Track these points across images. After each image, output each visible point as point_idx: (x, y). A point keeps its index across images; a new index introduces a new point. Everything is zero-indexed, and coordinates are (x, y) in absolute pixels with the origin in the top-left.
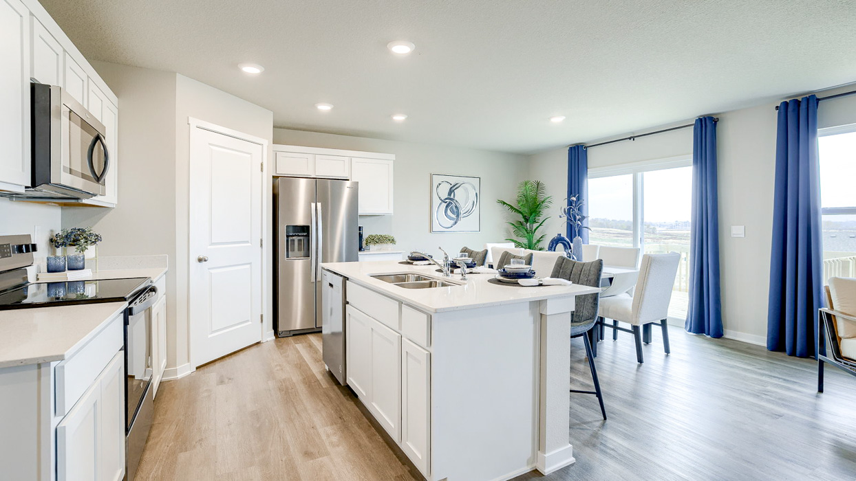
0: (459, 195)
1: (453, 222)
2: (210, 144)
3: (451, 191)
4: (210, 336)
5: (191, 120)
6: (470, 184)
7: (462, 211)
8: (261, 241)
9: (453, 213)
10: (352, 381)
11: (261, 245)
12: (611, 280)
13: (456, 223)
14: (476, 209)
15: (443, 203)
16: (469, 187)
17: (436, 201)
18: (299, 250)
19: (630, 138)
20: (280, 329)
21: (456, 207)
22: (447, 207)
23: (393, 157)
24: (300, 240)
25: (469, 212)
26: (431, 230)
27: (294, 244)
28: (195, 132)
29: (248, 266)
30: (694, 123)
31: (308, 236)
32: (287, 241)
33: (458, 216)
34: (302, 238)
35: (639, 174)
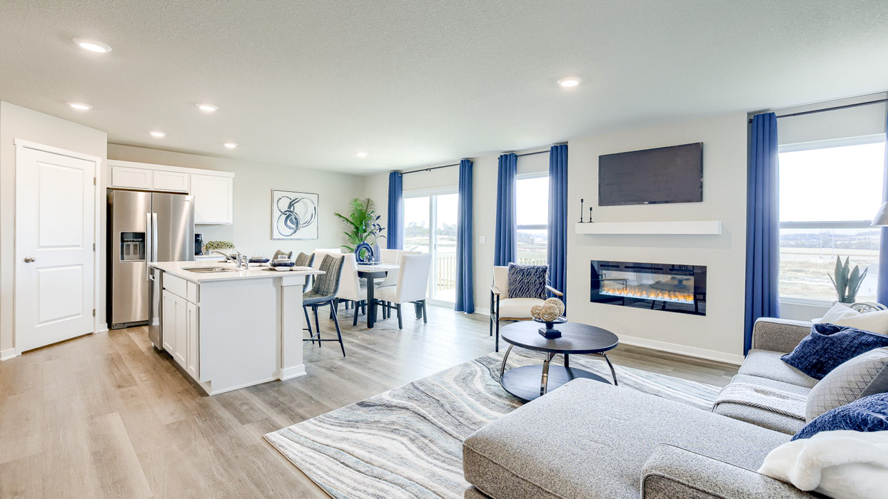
0: (298, 208)
1: (292, 231)
2: (37, 161)
3: (291, 205)
4: (37, 326)
5: (17, 141)
6: (309, 199)
7: (301, 222)
8: (94, 245)
9: (293, 223)
10: (167, 346)
11: (94, 249)
12: (387, 272)
13: (295, 232)
14: (314, 221)
15: (283, 215)
16: (309, 202)
17: (277, 213)
18: (135, 253)
19: (427, 170)
20: (114, 322)
21: (296, 218)
22: (287, 218)
23: (232, 175)
24: (135, 245)
25: (308, 223)
26: (272, 238)
27: (129, 248)
28: (21, 152)
29: (80, 267)
30: (459, 163)
31: (143, 241)
32: (122, 246)
33: (297, 226)
34: (137, 243)
35: (434, 197)
